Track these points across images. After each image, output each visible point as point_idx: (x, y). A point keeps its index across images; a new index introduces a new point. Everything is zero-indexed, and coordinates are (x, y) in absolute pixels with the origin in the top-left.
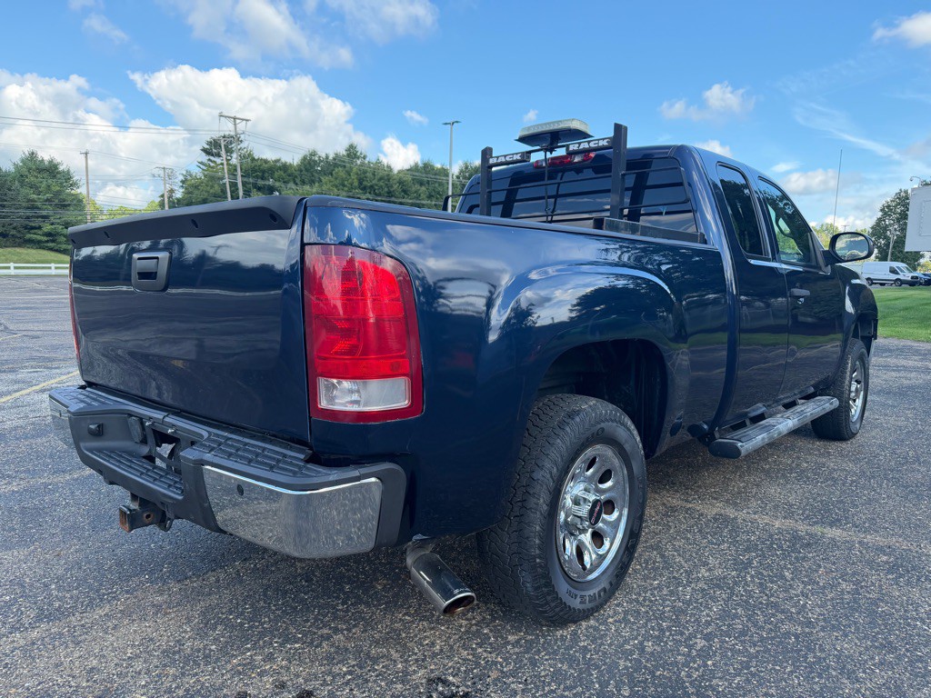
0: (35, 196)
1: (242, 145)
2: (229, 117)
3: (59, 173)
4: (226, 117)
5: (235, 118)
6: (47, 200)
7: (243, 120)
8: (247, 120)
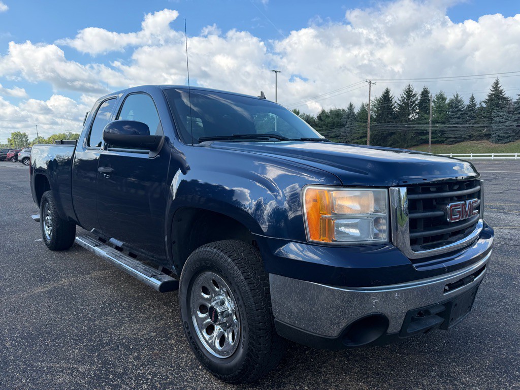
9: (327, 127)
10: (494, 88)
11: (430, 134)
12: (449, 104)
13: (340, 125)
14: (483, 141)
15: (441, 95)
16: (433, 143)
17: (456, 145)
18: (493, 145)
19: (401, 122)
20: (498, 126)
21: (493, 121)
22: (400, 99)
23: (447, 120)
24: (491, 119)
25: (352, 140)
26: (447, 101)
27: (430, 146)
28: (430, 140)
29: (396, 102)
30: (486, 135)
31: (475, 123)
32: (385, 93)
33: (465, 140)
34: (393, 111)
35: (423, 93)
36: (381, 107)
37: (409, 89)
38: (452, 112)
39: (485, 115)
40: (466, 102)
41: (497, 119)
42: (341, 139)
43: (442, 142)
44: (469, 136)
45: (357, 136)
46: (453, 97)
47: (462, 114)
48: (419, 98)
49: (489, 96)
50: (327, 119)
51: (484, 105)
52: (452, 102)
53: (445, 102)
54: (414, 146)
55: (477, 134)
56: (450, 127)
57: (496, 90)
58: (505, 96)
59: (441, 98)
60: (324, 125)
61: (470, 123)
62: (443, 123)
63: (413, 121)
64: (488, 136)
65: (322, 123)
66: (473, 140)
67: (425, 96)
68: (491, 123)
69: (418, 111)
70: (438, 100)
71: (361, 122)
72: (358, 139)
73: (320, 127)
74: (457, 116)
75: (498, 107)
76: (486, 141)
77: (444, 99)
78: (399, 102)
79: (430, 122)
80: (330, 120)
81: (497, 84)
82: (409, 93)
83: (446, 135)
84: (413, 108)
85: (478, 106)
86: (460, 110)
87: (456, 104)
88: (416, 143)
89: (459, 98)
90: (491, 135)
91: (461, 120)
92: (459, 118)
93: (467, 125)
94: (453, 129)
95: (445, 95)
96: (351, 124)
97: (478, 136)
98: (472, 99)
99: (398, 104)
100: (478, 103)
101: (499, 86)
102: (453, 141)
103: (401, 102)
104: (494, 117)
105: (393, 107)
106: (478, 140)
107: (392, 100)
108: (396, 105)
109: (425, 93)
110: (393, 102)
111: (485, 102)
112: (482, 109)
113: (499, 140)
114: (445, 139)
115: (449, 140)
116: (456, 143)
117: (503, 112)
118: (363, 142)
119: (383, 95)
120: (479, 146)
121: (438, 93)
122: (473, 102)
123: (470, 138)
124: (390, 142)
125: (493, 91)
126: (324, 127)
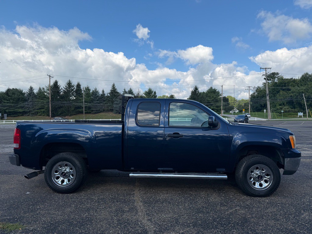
0: (209, 99)
1: (279, 75)
2: (264, 68)
3: (216, 92)
4: (262, 69)
5: (266, 68)
6: (213, 100)
7: (269, 68)
8: (271, 68)
9: (14, 100)
10: (113, 87)
11: (84, 108)
12: (92, 93)
13: (24, 100)
14: (110, 113)
15: (88, 88)
16: (86, 113)
17: (97, 114)
18: (115, 115)
19: (66, 100)
20: (116, 106)
21: (114, 103)
22: (65, 87)
23: (92, 101)
24: (113, 102)
25: (34, 110)
26: (91, 91)
27: (84, 115)
28: (84, 112)
29: (62, 89)
30: (111, 110)
31: (105, 104)
32: (55, 83)
33: (101, 112)
34: (60, 94)
35: (77, 85)
36: (53, 91)
37: (70, 82)
38: (94, 97)
39: (110, 100)
40: (101, 93)
41: (115, 102)
42: (25, 109)
43: (90, 113)
44: (103, 110)
45: (37, 107)
46: (94, 90)
47: (99, 99)
48: (76, 88)
49: (111, 91)
50: (13, 95)
51: (109, 95)
52: (93, 92)
53: (90, 92)
54: (74, 114)
55: (107, 109)
56: (94, 105)
57: (114, 88)
58: (118, 91)
59: (88, 89)
60: (11, 99)
61: (103, 104)
62: (90, 103)
63: (72, 100)
64: (112, 110)
65: (10, 98)
66: (105, 112)
67: (79, 88)
68: (113, 104)
69: (75, 95)
70: (86, 90)
71: (39, 99)
72: (38, 109)
73: (7, 100)
74: (97, 99)
75: (115, 96)
76: (111, 113)
77: (89, 90)
78: (64, 89)
79: (84, 102)
80: (16, 96)
81: (114, 85)
82: (69, 84)
83: (92, 109)
84: (72, 93)
85: (106, 95)
86: (98, 96)
87: (95, 92)
88: (75, 113)
89: (97, 90)
90: (113, 110)
91: (99, 102)
92: (98, 100)
93: (102, 105)
94: (95, 106)
95: (90, 88)
96: (33, 100)
97: (108, 110)
98: (103, 91)
99: (63, 90)
100: (106, 94)
101: (115, 86)
102: (96, 112)
103: (65, 89)
104: (114, 101)
105: (60, 91)
106: (107, 112)
107: (59, 87)
108: (62, 90)
109: (79, 86)
110: (60, 88)
111: (109, 93)
112: (108, 97)
113: (117, 112)
114: (91, 111)
115: (93, 112)
116: (97, 113)
117: (118, 99)
118: (42, 111)
119: (54, 84)
120: (108, 115)
121: (86, 87)
122: (103, 93)
123: (104, 111)
124: (60, 112)
125: (112, 89)
126: (11, 101)
